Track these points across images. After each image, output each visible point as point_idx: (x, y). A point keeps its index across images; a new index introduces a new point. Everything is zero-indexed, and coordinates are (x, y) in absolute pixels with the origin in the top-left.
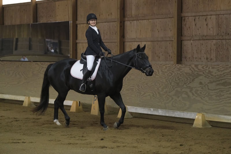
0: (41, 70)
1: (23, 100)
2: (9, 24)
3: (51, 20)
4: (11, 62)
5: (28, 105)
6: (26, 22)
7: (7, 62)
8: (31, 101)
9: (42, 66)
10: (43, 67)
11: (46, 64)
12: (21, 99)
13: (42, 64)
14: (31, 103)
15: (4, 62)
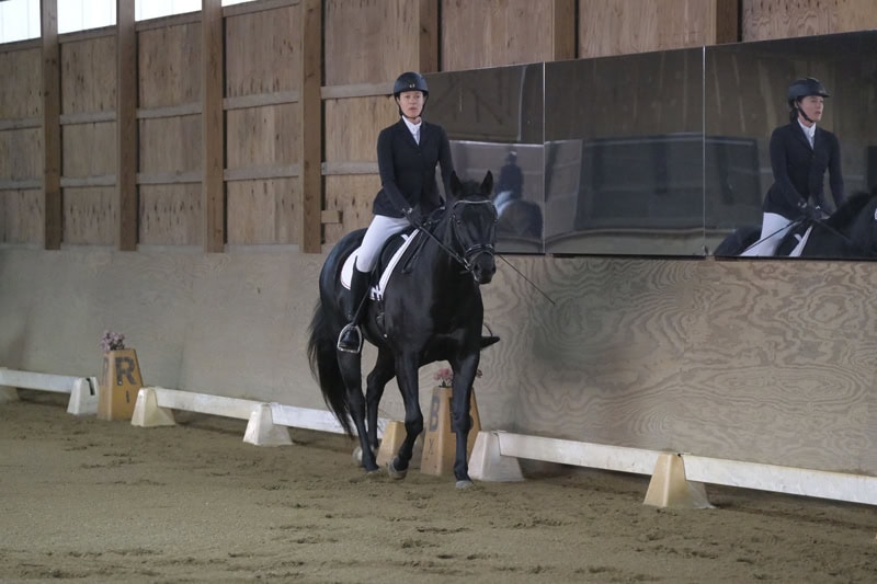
0: (752, 307)
1: (647, 472)
2: (607, 52)
3: (809, 23)
4: (609, 260)
5: (671, 499)
6: (687, 39)
7: (588, 259)
8: (688, 478)
9: (758, 282)
10: (762, 292)
11: (777, 273)
12: (637, 470)
13: (761, 271)
14: (685, 491)
15: (574, 260)
